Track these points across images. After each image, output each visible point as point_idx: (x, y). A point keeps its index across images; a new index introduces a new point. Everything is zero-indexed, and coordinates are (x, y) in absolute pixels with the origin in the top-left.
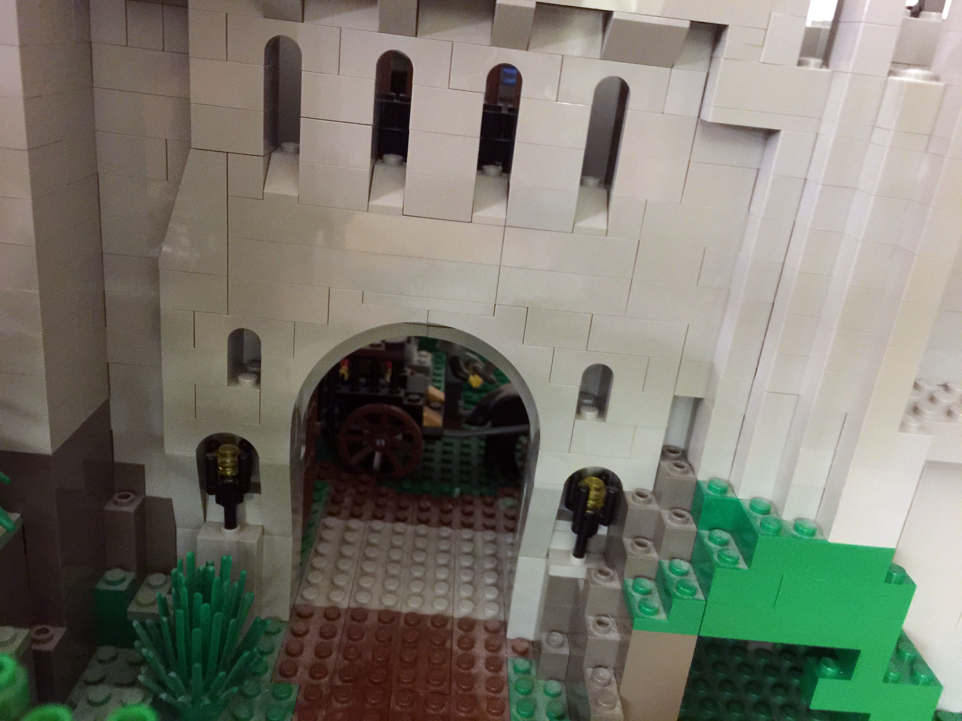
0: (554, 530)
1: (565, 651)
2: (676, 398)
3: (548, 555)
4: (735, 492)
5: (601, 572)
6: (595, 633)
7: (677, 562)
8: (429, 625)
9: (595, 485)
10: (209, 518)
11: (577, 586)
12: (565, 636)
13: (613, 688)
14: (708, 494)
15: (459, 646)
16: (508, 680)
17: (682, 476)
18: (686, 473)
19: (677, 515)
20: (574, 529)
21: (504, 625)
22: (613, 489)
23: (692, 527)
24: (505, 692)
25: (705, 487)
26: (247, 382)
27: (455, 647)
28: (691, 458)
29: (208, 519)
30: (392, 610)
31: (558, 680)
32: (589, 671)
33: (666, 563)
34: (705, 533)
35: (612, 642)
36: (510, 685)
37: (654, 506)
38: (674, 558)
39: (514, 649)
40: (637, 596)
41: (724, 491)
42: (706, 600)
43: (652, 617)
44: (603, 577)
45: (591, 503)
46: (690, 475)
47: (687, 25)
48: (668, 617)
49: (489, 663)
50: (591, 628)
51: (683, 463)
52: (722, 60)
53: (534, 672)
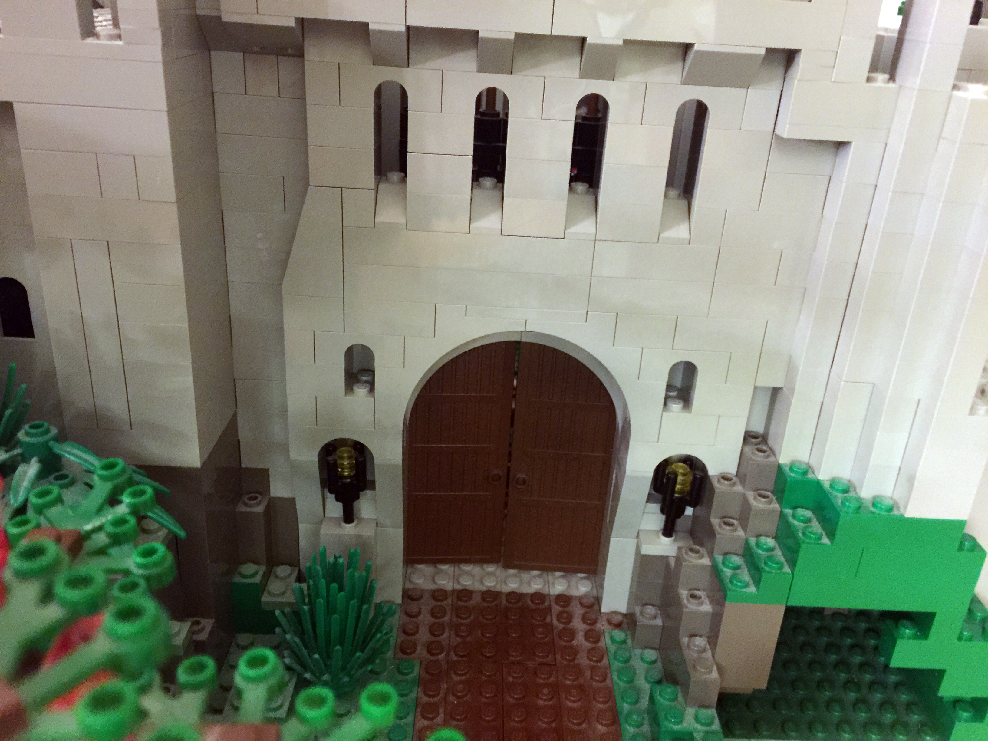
0: (644, 513)
1: (659, 622)
2: (756, 388)
3: (638, 535)
4: (816, 473)
5: (691, 550)
6: (689, 606)
7: (763, 539)
8: (529, 602)
9: (681, 471)
10: (328, 514)
11: (668, 564)
12: (658, 608)
13: (709, 654)
14: (790, 477)
15: (558, 620)
16: (607, 650)
17: (765, 460)
18: (768, 457)
19: (760, 495)
20: (662, 511)
21: (598, 600)
22: (699, 474)
23: (775, 506)
24: (605, 661)
25: (787, 469)
26: (361, 391)
27: (555, 622)
28: (771, 442)
29: (326, 515)
30: (493, 589)
31: (653, 648)
32: (685, 640)
33: (753, 541)
34: (788, 511)
35: (706, 614)
36: (609, 654)
37: (739, 488)
38: (761, 535)
39: (609, 622)
40: (728, 572)
41: (805, 473)
42: (793, 573)
43: (744, 590)
44: (693, 555)
45: (678, 487)
46: (772, 459)
47: (763, 52)
48: (758, 590)
49: (587, 636)
50: (685, 601)
51: (764, 448)
52: (796, 81)
53: (629, 641)
